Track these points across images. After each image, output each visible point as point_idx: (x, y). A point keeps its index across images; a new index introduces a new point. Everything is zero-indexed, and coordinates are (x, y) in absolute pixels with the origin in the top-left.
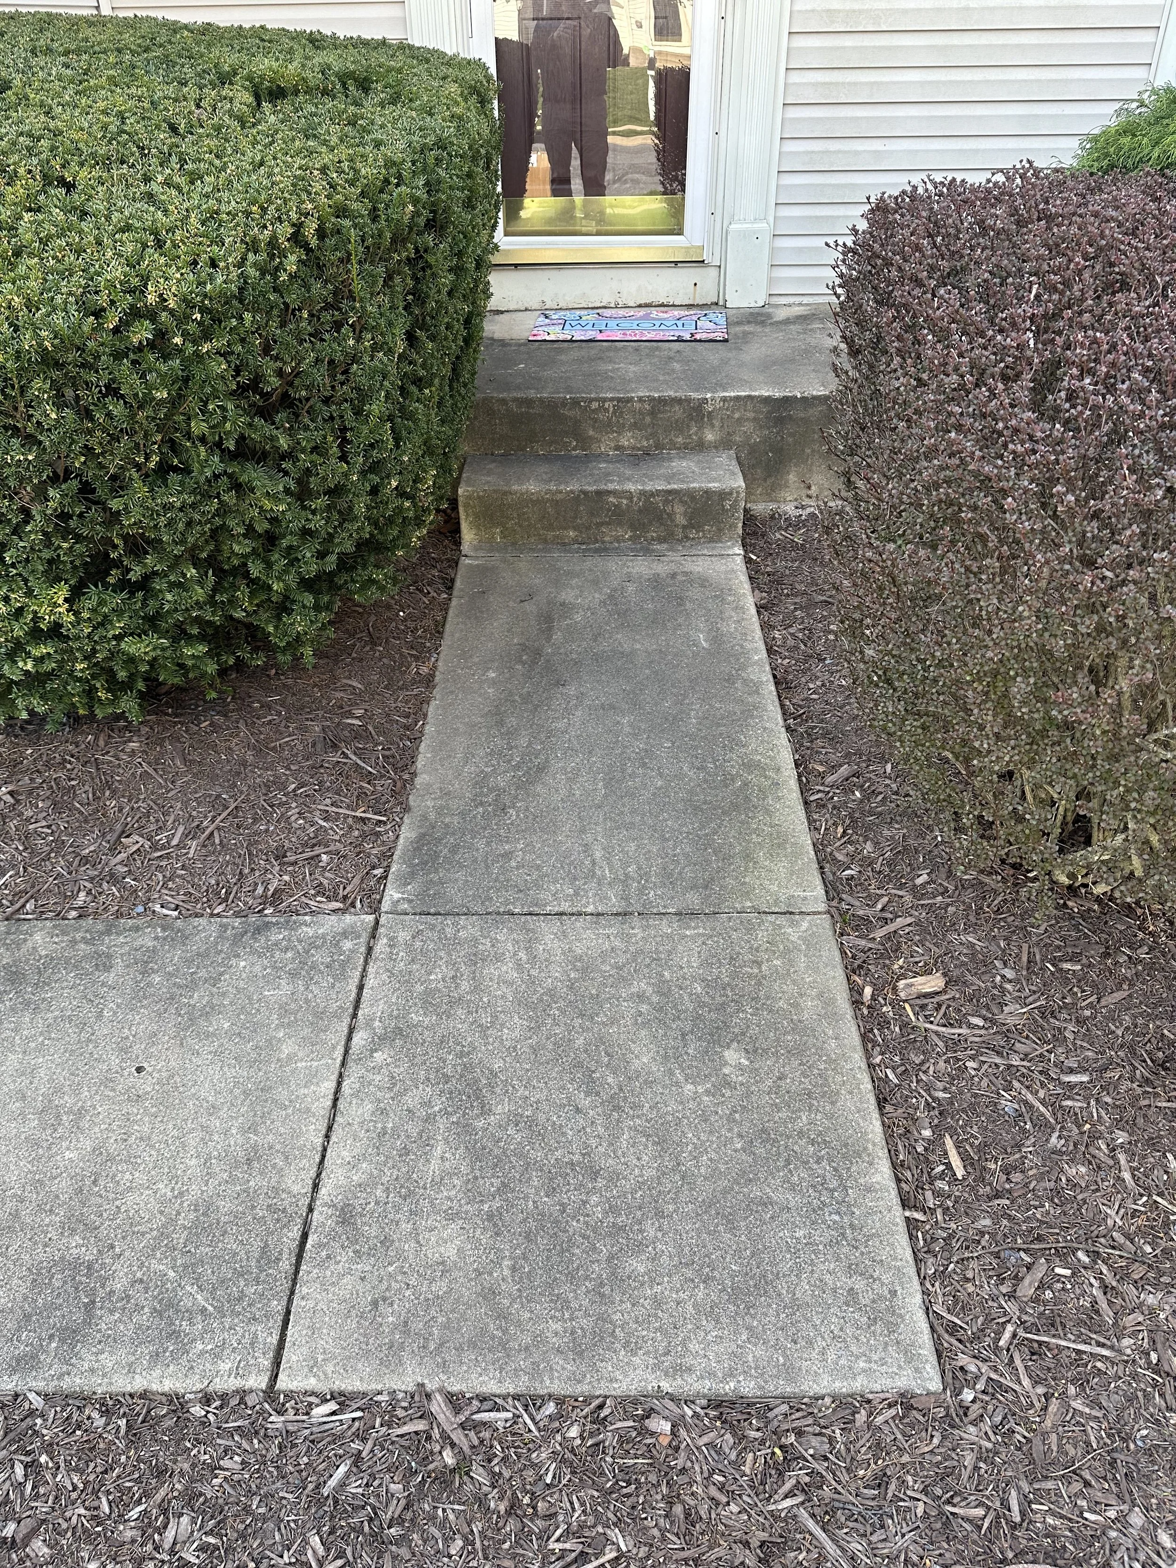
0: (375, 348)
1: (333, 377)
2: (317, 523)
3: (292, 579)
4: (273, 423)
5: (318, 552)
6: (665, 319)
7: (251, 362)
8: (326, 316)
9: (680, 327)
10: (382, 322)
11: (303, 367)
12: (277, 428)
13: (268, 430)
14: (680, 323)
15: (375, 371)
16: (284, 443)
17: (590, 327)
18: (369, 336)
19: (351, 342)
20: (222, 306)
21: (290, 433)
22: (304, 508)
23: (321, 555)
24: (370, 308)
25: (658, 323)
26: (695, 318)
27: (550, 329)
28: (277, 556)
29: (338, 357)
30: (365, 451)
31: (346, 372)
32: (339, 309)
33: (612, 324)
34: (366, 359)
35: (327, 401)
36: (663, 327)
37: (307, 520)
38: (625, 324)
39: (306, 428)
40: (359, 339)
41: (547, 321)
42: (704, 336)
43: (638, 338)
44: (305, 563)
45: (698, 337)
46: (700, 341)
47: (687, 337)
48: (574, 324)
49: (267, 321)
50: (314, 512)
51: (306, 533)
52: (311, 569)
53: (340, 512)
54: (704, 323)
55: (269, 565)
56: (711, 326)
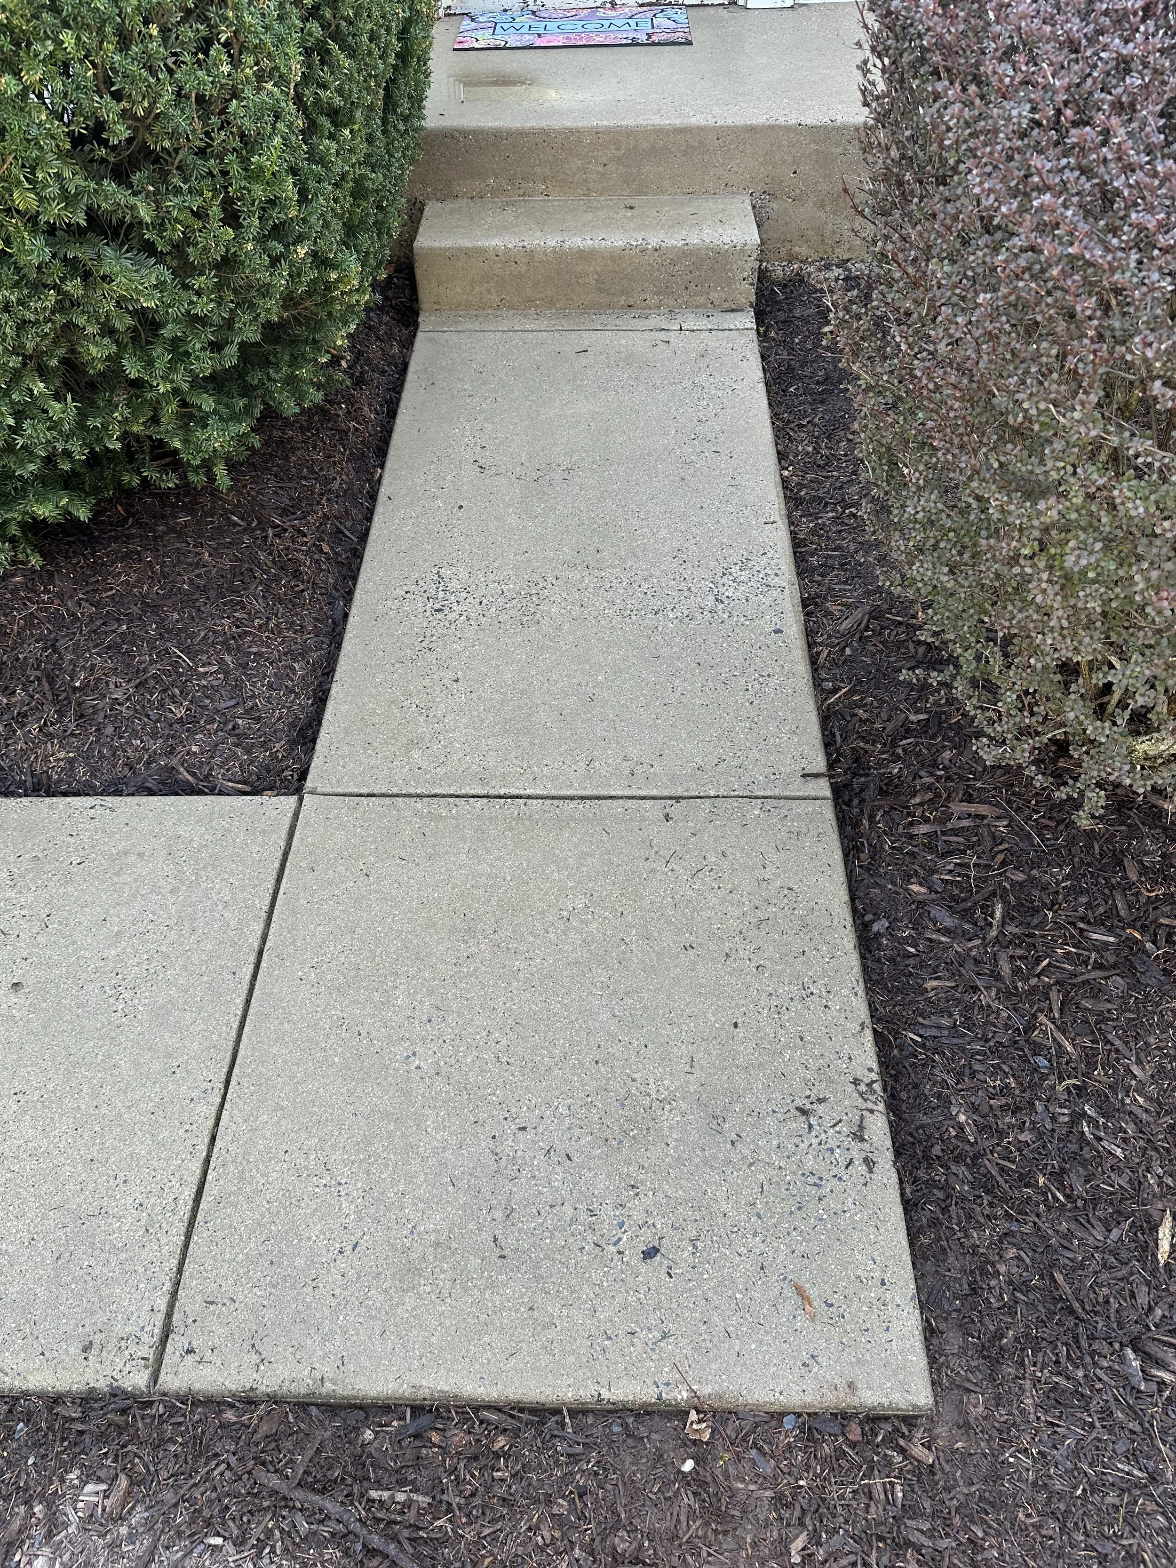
0: (260, 77)
1: (204, 118)
2: (204, 307)
3: (181, 379)
4: (130, 186)
5: (211, 343)
6: (614, 18)
7: (86, 103)
8: (188, 33)
9: (634, 27)
10: (267, 39)
11: (159, 108)
12: (135, 194)
13: (122, 196)
14: (632, 22)
15: (262, 108)
16: (145, 213)
17: (525, 30)
18: (251, 60)
19: (226, 69)
20: (28, 21)
21: (156, 199)
22: (186, 287)
23: (216, 347)
24: (248, 19)
25: (606, 23)
26: (649, 15)
27: (479, 34)
28: (159, 350)
29: (209, 91)
30: (263, 209)
31: (223, 111)
32: (206, 20)
33: (552, 25)
34: (248, 92)
35: (202, 153)
36: (612, 27)
37: (192, 303)
38: (568, 27)
39: (178, 191)
40: (235, 62)
41: (473, 24)
42: (663, 37)
43: (584, 42)
44: (197, 358)
45: (655, 38)
46: (659, 44)
47: (643, 38)
48: (506, 26)
49: (101, 43)
50: (199, 294)
51: (194, 321)
52: (205, 365)
53: (235, 291)
54: (661, 21)
55: (150, 363)
56: (671, 24)
